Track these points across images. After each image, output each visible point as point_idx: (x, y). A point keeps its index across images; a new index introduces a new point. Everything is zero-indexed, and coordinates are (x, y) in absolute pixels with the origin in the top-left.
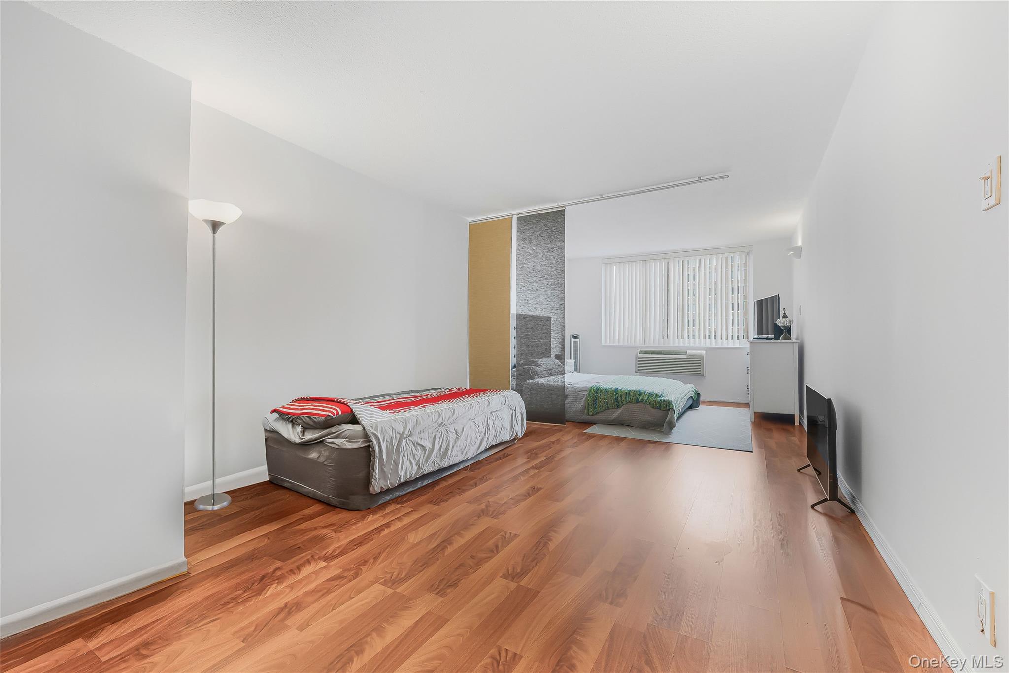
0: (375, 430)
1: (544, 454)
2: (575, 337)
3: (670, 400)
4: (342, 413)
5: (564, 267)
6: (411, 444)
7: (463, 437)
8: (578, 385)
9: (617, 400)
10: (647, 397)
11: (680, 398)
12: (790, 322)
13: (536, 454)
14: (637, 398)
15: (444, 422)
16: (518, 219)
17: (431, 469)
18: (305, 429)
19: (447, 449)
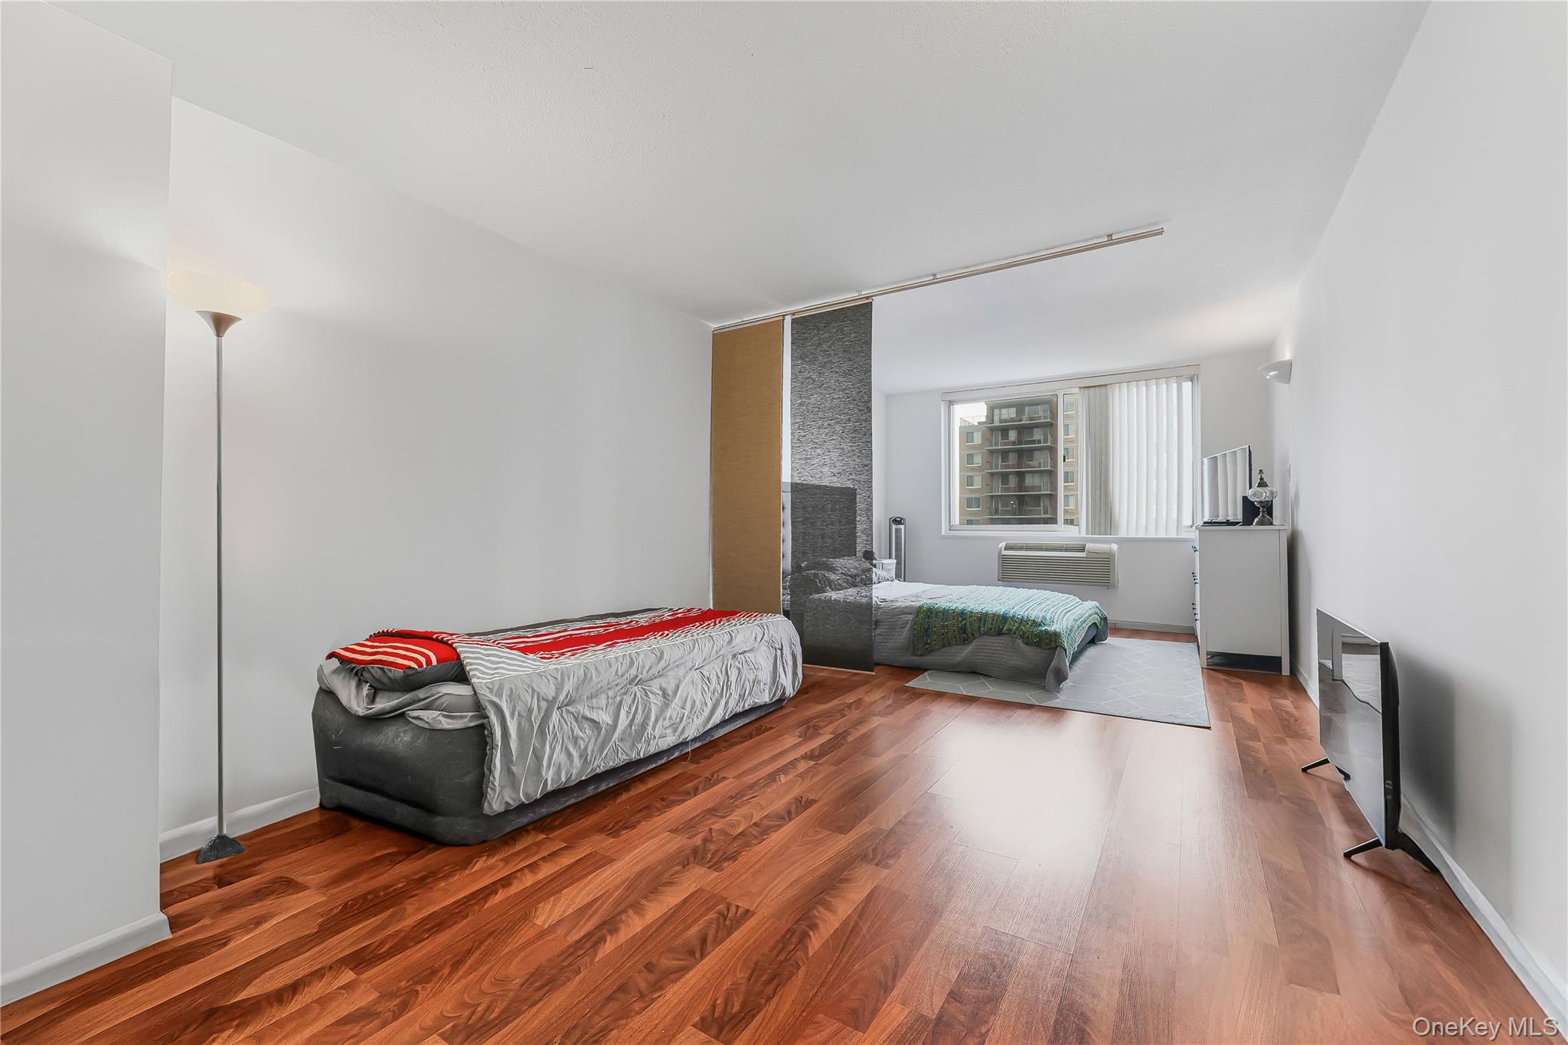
0: (496, 695)
1: (831, 728)
2: (898, 521)
3: (1058, 630)
4: (438, 661)
5: (871, 400)
6: (570, 719)
7: (677, 701)
8: (898, 604)
9: (964, 630)
10: (1017, 625)
11: (1076, 626)
12: (1272, 493)
13: (816, 728)
14: (998, 626)
15: (640, 676)
16: (794, 321)
17: (612, 764)
18: (376, 692)
19: (644, 726)
